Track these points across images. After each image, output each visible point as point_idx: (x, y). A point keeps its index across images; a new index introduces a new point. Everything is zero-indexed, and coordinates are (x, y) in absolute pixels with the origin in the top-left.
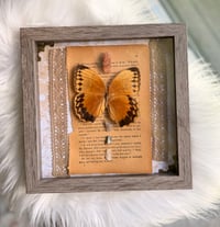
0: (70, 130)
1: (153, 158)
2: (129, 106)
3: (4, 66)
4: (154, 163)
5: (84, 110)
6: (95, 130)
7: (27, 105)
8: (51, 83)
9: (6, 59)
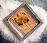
0: (21, 28)
1: (35, 23)
2: (27, 19)
3: (4, 27)
4: (36, 24)
5: (21, 24)
6: (24, 26)
7: (12, 30)
8: (13, 24)
9: (4, 26)
